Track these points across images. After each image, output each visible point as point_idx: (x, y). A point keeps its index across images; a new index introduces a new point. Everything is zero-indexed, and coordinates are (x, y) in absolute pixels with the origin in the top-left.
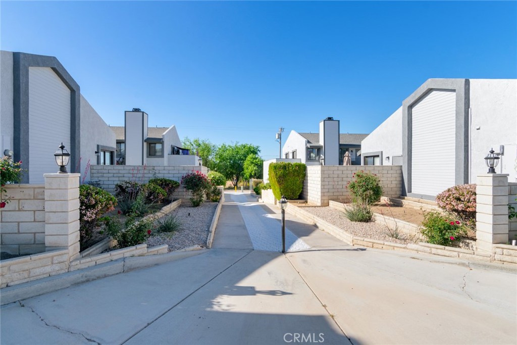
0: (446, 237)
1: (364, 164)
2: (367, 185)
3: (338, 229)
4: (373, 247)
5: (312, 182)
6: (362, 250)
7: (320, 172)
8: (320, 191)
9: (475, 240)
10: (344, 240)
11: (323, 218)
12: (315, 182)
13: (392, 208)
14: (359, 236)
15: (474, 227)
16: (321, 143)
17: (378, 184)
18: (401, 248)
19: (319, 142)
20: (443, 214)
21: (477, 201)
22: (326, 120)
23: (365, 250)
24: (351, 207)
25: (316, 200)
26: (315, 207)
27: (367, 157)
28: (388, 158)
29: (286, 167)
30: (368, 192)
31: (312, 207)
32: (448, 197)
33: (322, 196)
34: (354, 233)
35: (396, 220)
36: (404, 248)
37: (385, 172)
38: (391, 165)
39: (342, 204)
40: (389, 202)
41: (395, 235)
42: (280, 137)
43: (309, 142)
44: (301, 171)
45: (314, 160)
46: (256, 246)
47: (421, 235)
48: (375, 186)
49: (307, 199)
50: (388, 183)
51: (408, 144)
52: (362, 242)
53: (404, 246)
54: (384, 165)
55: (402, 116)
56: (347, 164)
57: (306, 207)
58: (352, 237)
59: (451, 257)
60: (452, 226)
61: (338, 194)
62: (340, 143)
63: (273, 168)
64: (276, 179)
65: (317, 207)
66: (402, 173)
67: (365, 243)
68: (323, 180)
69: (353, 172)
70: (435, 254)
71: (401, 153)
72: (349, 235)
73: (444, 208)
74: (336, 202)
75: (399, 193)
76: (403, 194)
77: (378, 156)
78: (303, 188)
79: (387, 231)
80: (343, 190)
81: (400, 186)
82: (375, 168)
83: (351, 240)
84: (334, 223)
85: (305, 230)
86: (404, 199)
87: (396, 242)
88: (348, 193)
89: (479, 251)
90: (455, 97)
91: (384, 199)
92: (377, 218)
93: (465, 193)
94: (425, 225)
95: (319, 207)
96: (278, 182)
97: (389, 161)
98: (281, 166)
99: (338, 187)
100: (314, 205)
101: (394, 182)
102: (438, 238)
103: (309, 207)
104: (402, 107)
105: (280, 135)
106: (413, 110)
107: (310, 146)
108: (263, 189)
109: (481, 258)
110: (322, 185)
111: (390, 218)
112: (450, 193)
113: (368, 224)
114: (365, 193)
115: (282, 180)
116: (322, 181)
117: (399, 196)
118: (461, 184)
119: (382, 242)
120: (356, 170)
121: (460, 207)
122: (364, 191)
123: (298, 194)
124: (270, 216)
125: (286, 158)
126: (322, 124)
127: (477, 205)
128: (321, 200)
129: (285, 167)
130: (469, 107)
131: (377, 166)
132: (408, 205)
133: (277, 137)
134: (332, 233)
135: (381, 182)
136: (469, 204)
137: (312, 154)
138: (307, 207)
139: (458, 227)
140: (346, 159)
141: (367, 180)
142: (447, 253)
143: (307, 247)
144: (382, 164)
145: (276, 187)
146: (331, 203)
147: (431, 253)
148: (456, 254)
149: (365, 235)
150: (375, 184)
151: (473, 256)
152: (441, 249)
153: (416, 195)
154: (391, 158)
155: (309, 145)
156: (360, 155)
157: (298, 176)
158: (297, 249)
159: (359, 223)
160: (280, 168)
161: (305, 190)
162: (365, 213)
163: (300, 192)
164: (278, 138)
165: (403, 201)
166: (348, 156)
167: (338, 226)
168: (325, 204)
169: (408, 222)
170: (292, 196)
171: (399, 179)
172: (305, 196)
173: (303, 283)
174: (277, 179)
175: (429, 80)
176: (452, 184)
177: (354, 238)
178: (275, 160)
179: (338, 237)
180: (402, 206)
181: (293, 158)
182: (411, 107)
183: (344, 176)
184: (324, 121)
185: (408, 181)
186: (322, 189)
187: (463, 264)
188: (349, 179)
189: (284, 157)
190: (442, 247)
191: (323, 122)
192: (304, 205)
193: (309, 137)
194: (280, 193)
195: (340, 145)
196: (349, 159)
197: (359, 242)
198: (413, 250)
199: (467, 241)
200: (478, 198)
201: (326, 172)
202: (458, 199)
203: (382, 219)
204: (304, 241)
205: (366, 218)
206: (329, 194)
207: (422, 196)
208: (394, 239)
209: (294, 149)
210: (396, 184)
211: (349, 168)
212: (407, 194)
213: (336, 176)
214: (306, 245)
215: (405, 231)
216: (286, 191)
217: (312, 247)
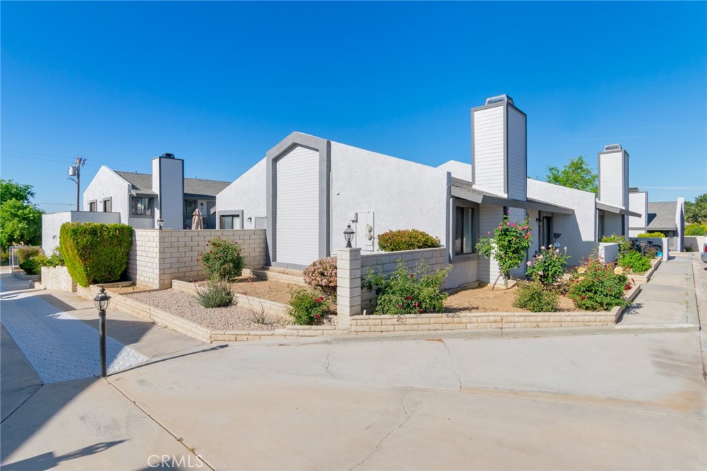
0: (312, 315)
1: (221, 228)
2: (226, 257)
3: (190, 323)
4: (236, 340)
5: (144, 254)
6: (222, 347)
7: (157, 239)
8: (158, 267)
9: (336, 314)
10: (198, 338)
11: (165, 308)
12: (150, 254)
13: (256, 284)
14: (219, 329)
15: (335, 302)
16: (155, 190)
17: (238, 255)
18: (268, 335)
19: (151, 188)
20: (309, 290)
21: (338, 276)
22: (163, 157)
23: (226, 346)
24: (204, 288)
25: (151, 280)
26: (150, 291)
27: (223, 216)
28: (250, 219)
29: (96, 231)
30: (226, 266)
31: (145, 292)
32: (313, 272)
33: (160, 274)
34: (211, 325)
35: (262, 300)
36: (271, 335)
37: (247, 237)
38: (254, 228)
39: (192, 284)
40: (252, 276)
41: (261, 321)
42: (77, 172)
43: (134, 187)
44: (125, 238)
45: (142, 215)
46: (45, 378)
47: (288, 316)
48: (235, 258)
49: (136, 279)
50: (250, 251)
51: (273, 204)
52: (222, 336)
53: (270, 333)
54: (245, 228)
55: (265, 169)
56: (197, 228)
57: (134, 293)
58: (209, 332)
59: (316, 336)
60: (317, 303)
61: (185, 269)
62: (185, 192)
63: (70, 233)
64: (75, 251)
65: (154, 291)
66: (266, 238)
67: (226, 337)
68: (162, 251)
69: (207, 239)
70: (302, 336)
71: (264, 214)
72: (205, 330)
73: (310, 283)
74: (182, 282)
75: (263, 262)
76: (267, 264)
77: (238, 216)
78: (127, 263)
79: (252, 316)
80: (193, 264)
81: (264, 254)
82: (235, 232)
83: (208, 336)
84: (182, 315)
85: (135, 332)
86: (268, 269)
87: (263, 329)
88: (200, 268)
89: (340, 326)
90: (318, 157)
91: (246, 273)
92: (238, 300)
93: (328, 267)
94: (292, 304)
95: (157, 290)
96: (81, 256)
97: (251, 224)
98: (86, 230)
99: (185, 259)
100: (148, 289)
101: (257, 250)
102: (305, 318)
103: (140, 292)
104: (265, 158)
105: (78, 169)
106: (278, 164)
107: (137, 194)
108: (45, 265)
109: (341, 332)
110: (160, 259)
111: (256, 299)
112: (315, 267)
113: (229, 308)
114: (223, 267)
115: (89, 253)
116: (160, 253)
117: (262, 266)
118: (324, 257)
119: (247, 332)
120: (211, 235)
121: (324, 282)
122: (222, 264)
123: (120, 273)
124: (64, 316)
125: (91, 210)
126: (156, 163)
127: (338, 279)
128: (160, 280)
129: (94, 232)
130: (330, 171)
131: (236, 230)
132: (273, 278)
133: (71, 172)
134: (179, 330)
135: (242, 251)
136: (332, 279)
137: (139, 205)
138: (137, 292)
139: (322, 304)
140: (195, 219)
141: (226, 249)
142: (313, 333)
143: (143, 359)
144: (243, 228)
145: (77, 265)
146: (176, 283)
147: (298, 336)
148: (320, 332)
149: (227, 325)
150: (236, 255)
151: (335, 331)
152: (308, 329)
153: (281, 265)
154: (253, 220)
155: (134, 193)
156: (215, 213)
157: (120, 244)
158: (127, 365)
159: (217, 309)
160: (85, 233)
161: (131, 266)
162: (224, 295)
163: (123, 269)
164: (74, 174)
165: (267, 272)
166: (199, 215)
167: (188, 318)
168: (165, 286)
169: (274, 301)
170: (109, 276)
171: (263, 245)
172: (133, 276)
173: (145, 417)
174: (79, 251)
175: (295, 133)
176: (316, 258)
177: (213, 332)
178: (70, 214)
179: (189, 334)
180: (266, 280)
181: (105, 210)
182: (276, 160)
183: (193, 244)
184: (160, 158)
185: (273, 248)
186: (160, 264)
187: (327, 342)
188: (201, 249)
189: (86, 208)
190: (309, 326)
191: (158, 159)
192: (130, 289)
193: (135, 180)
194: (84, 274)
195: (185, 195)
196: (199, 219)
197: (219, 337)
198: (281, 335)
199: (330, 316)
200: (339, 271)
201: (166, 240)
202: (322, 274)
203: (247, 300)
204: (138, 349)
205: (226, 302)
206: (172, 271)
207: (288, 266)
208: (260, 324)
209: (107, 196)
210: (260, 252)
211: (201, 234)
212: (272, 263)
213: (182, 244)
214: (141, 356)
215: (271, 312)
216: (98, 270)
217: (152, 357)
